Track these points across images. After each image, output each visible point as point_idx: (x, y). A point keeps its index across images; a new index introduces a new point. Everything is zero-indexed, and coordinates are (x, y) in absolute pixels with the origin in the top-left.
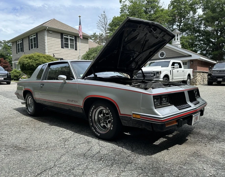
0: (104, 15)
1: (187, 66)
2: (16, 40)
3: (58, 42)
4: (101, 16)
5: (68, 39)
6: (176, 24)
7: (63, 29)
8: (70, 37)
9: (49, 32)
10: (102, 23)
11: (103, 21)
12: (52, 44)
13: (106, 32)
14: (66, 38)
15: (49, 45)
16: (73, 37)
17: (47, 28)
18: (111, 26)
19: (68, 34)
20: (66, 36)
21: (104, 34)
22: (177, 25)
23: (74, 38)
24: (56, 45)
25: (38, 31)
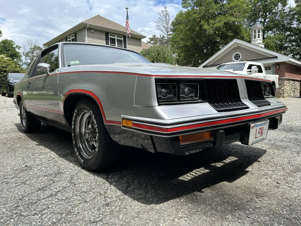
0: (165, 12)
4: (162, 14)
5: (115, 39)
6: (259, 21)
7: (109, 27)
8: (117, 37)
9: (90, 31)
10: (163, 22)
11: (164, 20)
13: (167, 33)
14: (112, 38)
16: (121, 37)
17: (88, 25)
18: (174, 25)
19: (115, 33)
20: (112, 36)
21: (166, 36)
22: (261, 22)
23: (122, 39)
25: (77, 30)
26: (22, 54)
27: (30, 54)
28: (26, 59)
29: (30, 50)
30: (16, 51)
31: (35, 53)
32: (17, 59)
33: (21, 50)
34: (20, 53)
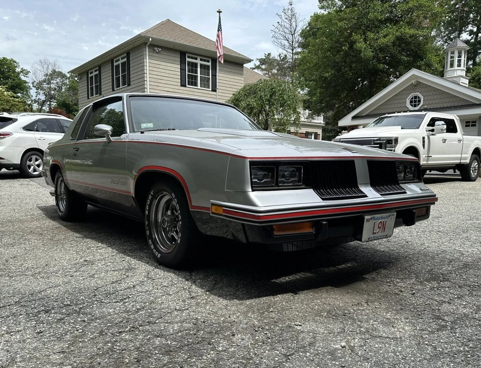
0: (289, 11)
1: (475, 129)
2: (87, 69)
3: (173, 73)
4: (283, 14)
5: (196, 64)
7: (186, 43)
8: (201, 60)
9: (154, 50)
10: (285, 30)
11: (288, 26)
12: (160, 77)
13: (293, 50)
14: (193, 63)
15: (153, 80)
16: (208, 61)
17: (150, 39)
18: (304, 36)
19: (196, 53)
20: (192, 58)
21: (289, 56)
23: (210, 64)
24: (169, 79)
25: (130, 47)
26: (31, 85)
27: (45, 85)
28: (38, 94)
29: (44, 78)
30: (20, 79)
31: (53, 83)
32: (23, 93)
33: (29, 78)
34: (28, 83)
